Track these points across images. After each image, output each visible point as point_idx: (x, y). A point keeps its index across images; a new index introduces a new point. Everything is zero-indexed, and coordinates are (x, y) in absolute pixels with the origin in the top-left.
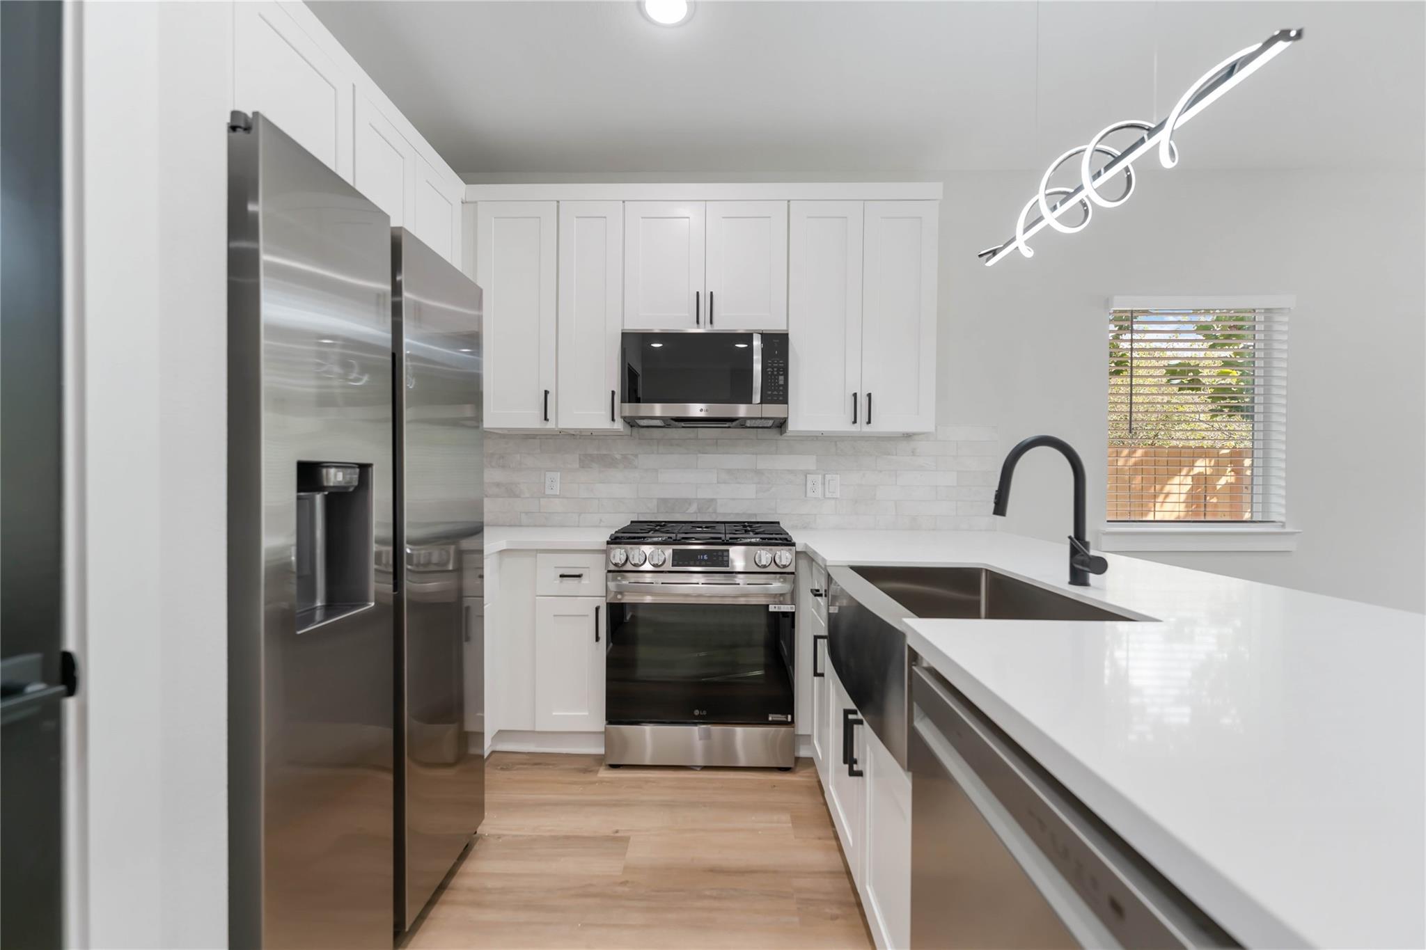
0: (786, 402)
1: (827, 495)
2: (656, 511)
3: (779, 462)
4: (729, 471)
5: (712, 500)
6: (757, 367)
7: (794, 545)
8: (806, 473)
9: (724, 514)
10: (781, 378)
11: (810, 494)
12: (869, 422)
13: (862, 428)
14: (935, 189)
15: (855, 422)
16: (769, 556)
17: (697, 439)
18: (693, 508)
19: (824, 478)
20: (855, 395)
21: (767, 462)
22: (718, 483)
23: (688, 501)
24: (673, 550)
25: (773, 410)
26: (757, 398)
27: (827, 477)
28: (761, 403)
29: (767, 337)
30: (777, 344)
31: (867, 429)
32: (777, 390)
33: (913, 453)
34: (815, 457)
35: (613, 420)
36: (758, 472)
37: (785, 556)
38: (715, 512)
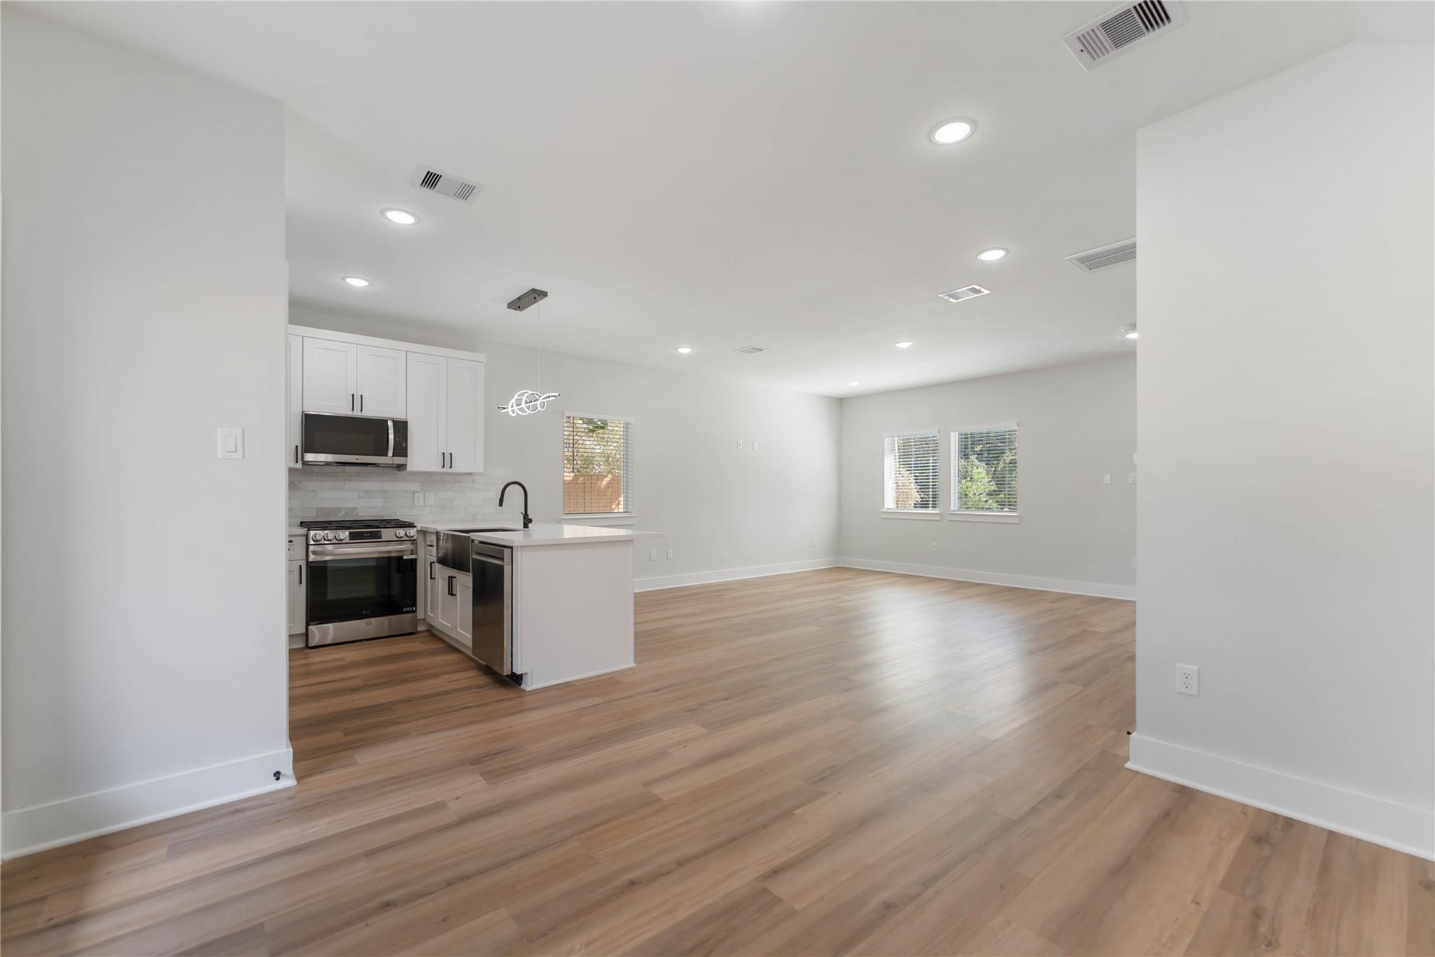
0: (406, 456)
1: (427, 504)
2: (315, 515)
3: (397, 486)
4: (366, 492)
5: (355, 508)
6: (391, 437)
7: (415, 527)
8: (414, 493)
9: (360, 516)
10: (404, 444)
11: (416, 503)
12: (451, 467)
13: (447, 469)
14: (481, 357)
15: (444, 467)
16: (403, 532)
17: (344, 472)
18: (343, 513)
19: (424, 495)
20: (444, 454)
21: (389, 486)
22: (359, 498)
23: (339, 509)
24: (350, 532)
25: (399, 460)
26: (390, 453)
27: (427, 495)
28: (393, 456)
29: (396, 423)
30: (401, 427)
31: (450, 470)
32: (401, 450)
33: (473, 482)
34: (419, 484)
35: (297, 462)
36: (384, 492)
37: (412, 532)
38: (357, 515)
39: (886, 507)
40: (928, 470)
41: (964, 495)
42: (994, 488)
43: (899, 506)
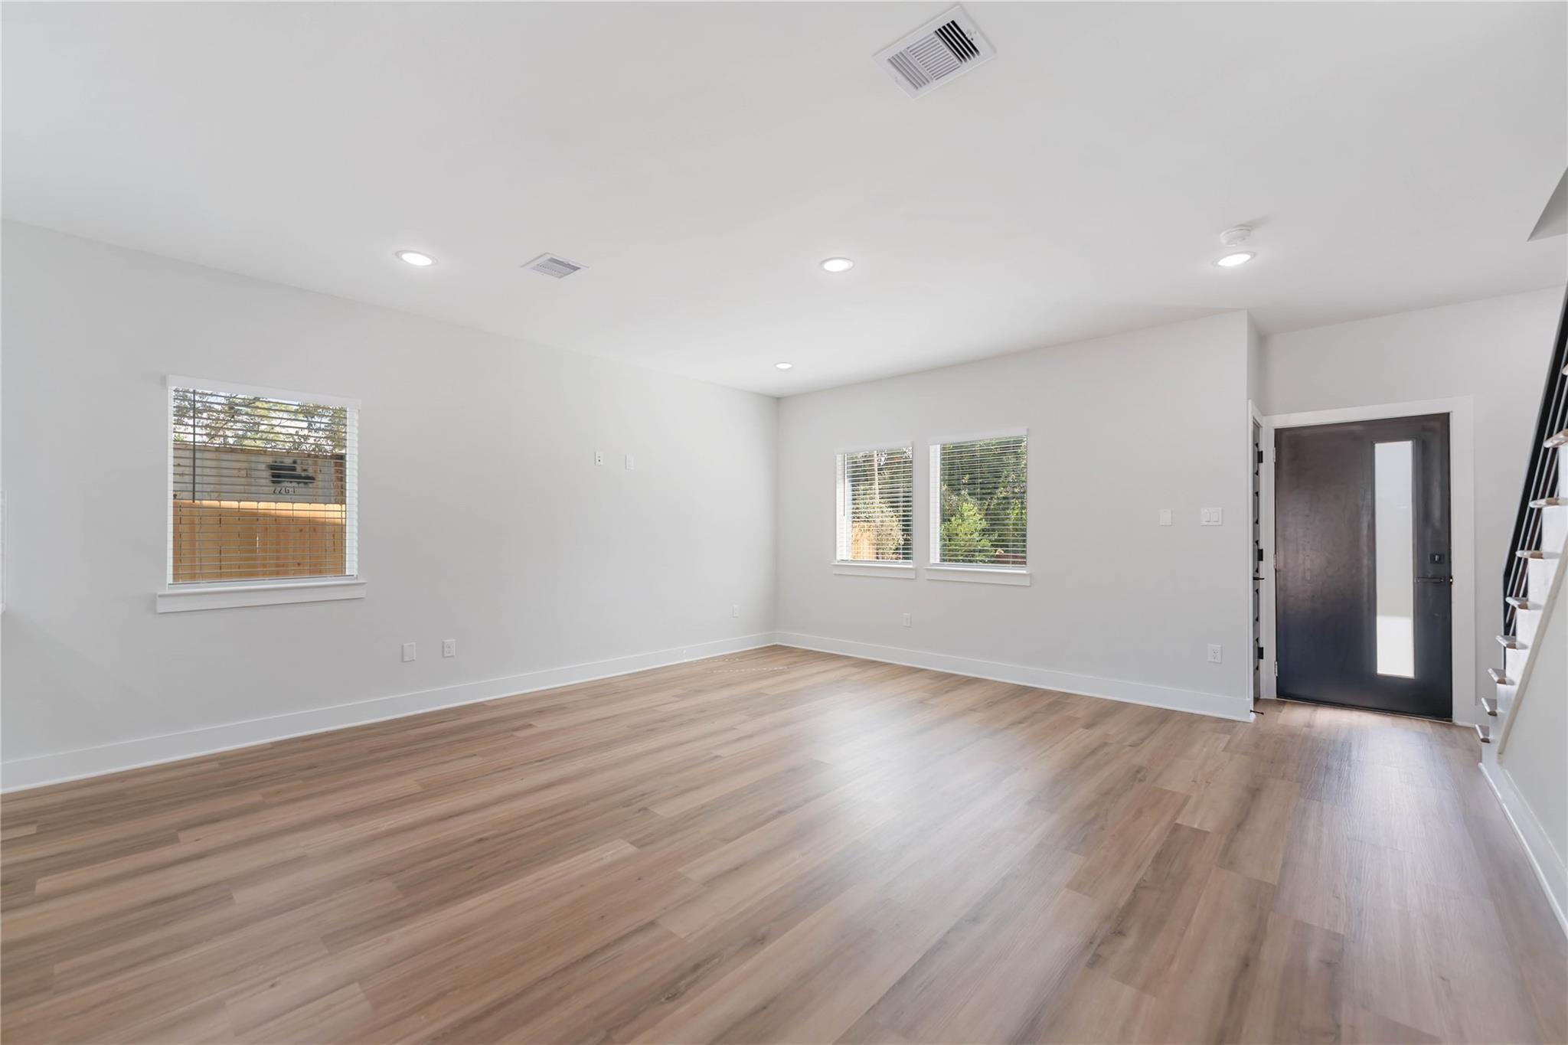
39: (839, 558)
40: (898, 502)
41: (949, 538)
42: (984, 524)
43: (879, 556)
